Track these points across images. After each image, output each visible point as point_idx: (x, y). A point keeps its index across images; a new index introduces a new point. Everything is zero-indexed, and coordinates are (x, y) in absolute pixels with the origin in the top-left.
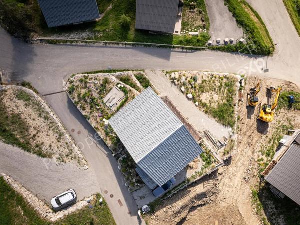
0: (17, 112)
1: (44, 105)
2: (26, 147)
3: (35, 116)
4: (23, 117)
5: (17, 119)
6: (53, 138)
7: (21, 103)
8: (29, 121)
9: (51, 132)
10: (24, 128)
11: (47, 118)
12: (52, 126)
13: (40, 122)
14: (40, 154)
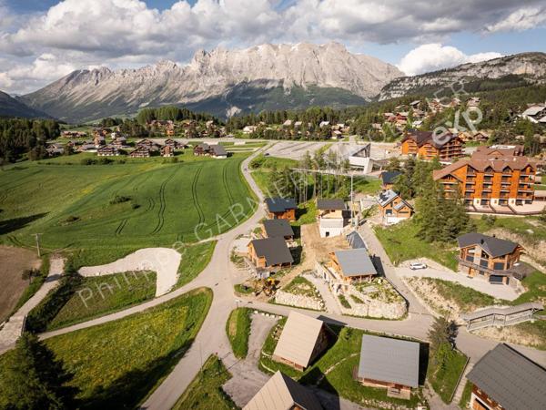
0: (448, 301)
1: (429, 308)
2: (438, 281)
3: (434, 300)
4: (443, 299)
5: (447, 297)
6: (421, 289)
7: (445, 308)
8: (438, 296)
9: (423, 292)
10: (440, 292)
11: (426, 300)
12: (422, 295)
13: (431, 297)
14: (430, 279)
